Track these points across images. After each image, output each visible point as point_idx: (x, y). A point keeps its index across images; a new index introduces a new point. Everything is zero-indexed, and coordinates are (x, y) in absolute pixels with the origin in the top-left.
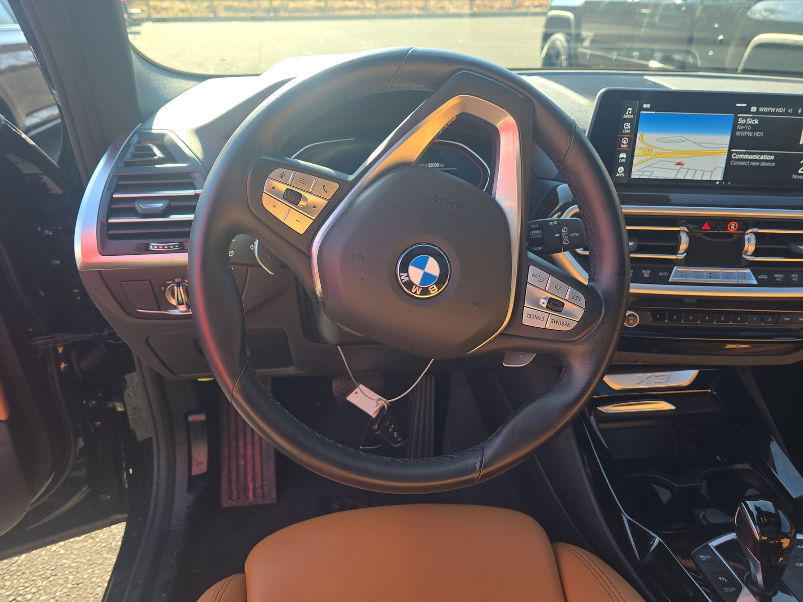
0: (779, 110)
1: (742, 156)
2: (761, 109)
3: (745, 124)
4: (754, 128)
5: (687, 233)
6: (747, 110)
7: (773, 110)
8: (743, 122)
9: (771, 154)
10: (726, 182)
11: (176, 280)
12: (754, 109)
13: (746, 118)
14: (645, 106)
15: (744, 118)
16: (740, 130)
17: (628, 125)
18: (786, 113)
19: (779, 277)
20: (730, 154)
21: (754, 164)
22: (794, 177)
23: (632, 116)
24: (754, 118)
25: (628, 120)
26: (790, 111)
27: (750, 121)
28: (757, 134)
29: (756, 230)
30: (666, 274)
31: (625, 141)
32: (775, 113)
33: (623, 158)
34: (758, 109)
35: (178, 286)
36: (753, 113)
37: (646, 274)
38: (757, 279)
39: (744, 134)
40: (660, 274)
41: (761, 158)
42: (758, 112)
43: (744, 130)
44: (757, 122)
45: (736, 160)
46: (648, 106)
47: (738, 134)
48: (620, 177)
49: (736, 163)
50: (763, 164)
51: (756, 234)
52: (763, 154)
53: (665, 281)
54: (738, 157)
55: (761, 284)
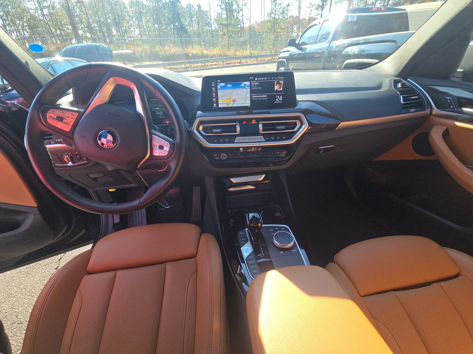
0: (265, 78)
1: (255, 96)
2: (259, 79)
3: (254, 85)
4: (258, 86)
5: (239, 125)
6: (254, 80)
7: (263, 79)
8: (253, 84)
9: (265, 95)
10: (252, 106)
11: (65, 153)
12: (256, 79)
13: (254, 83)
14: (218, 81)
15: (253, 82)
16: (253, 87)
17: (214, 88)
18: (268, 79)
19: (273, 138)
20: (251, 96)
21: (260, 99)
22: (275, 102)
23: (215, 85)
24: (257, 82)
25: (214, 87)
26: (269, 78)
27: (256, 84)
28: (259, 88)
29: (262, 122)
30: (234, 140)
31: (214, 94)
32: (264, 80)
33: (214, 100)
34: (258, 79)
35: (66, 155)
36: (256, 80)
37: (227, 140)
38: (265, 139)
39: (255, 88)
40: (232, 140)
41: (262, 97)
42: (258, 80)
43: (254, 87)
44: (258, 84)
45: (253, 98)
46: (219, 81)
47: (252, 88)
48: (215, 107)
49: (254, 99)
50: (264, 99)
51: (262, 124)
52: (263, 95)
53: (233, 142)
54: (254, 97)
55: (266, 141)
